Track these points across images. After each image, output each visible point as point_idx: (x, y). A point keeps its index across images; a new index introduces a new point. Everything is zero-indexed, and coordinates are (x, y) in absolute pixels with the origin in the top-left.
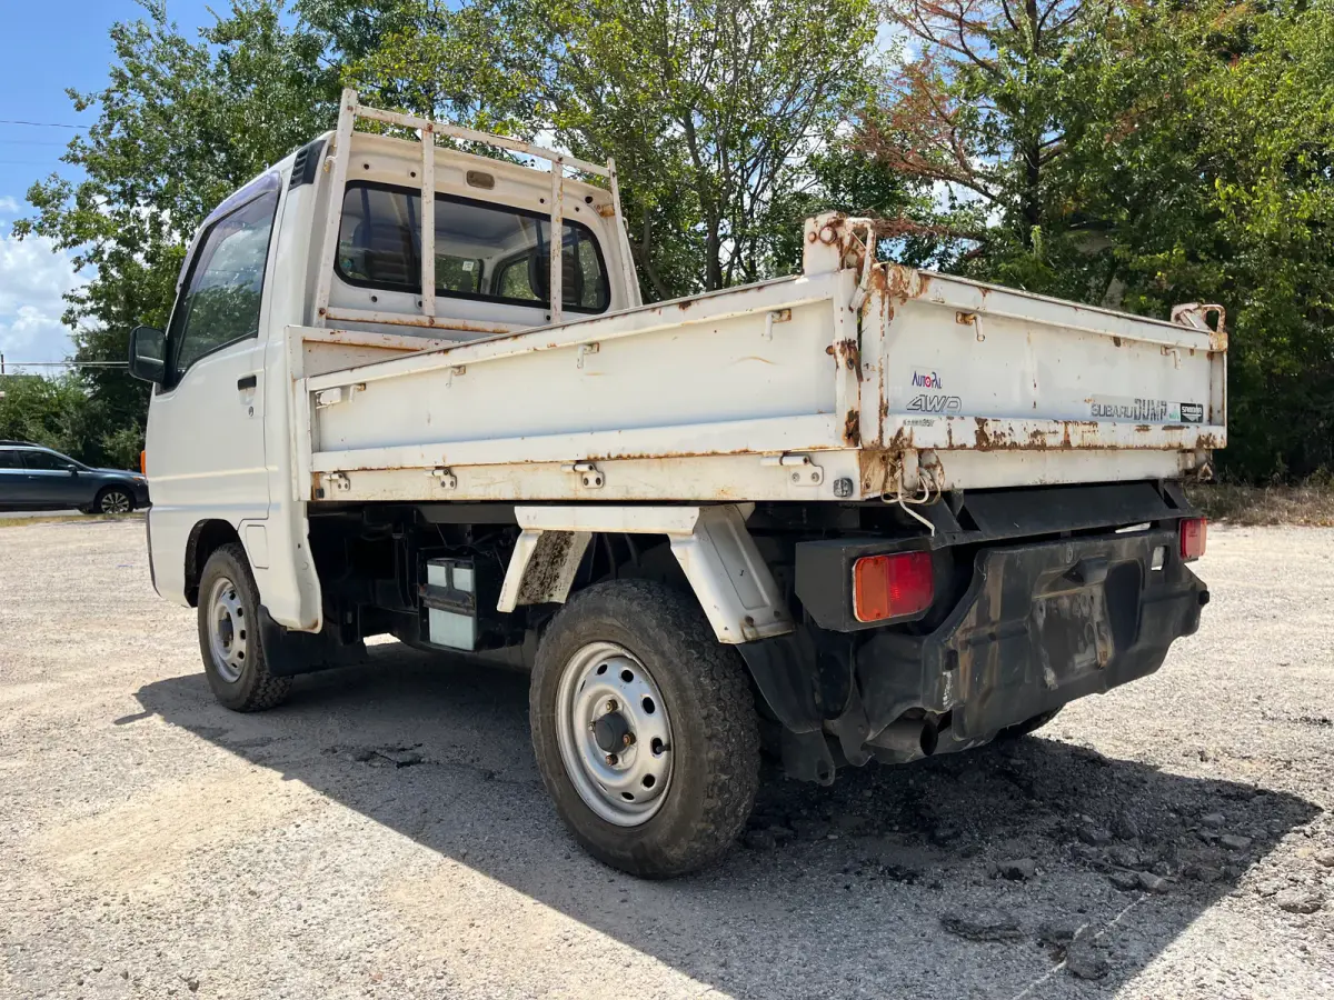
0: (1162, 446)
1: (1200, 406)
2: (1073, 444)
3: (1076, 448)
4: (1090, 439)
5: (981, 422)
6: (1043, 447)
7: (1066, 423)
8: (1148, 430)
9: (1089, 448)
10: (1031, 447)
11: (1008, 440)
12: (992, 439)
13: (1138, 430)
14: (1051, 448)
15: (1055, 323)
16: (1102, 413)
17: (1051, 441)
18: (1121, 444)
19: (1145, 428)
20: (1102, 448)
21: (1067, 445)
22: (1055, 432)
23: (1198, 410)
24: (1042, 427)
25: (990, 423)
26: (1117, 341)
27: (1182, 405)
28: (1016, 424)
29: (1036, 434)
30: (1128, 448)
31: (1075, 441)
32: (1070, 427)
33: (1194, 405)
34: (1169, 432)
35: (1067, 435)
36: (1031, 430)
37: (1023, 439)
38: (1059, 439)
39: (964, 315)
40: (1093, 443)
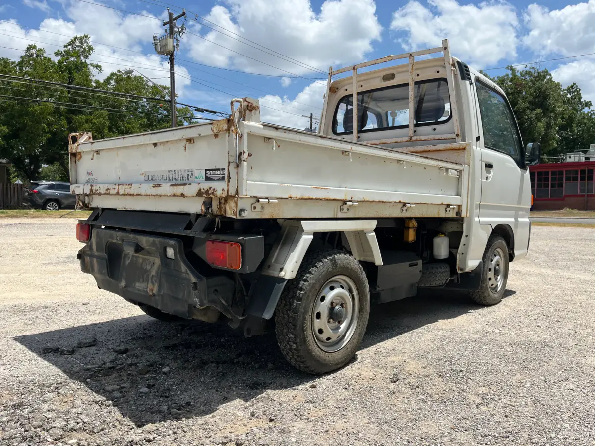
0: (168, 195)
1: (223, 169)
2: (121, 194)
3: (121, 195)
4: (128, 191)
5: (92, 186)
6: (109, 194)
7: (119, 185)
8: (160, 187)
9: (127, 195)
10: (105, 194)
11: (98, 192)
12: (94, 191)
13: (154, 187)
14: (112, 195)
15: (127, 145)
16: (150, 179)
17: (112, 192)
18: (143, 193)
19: (158, 186)
20: (133, 195)
21: (118, 193)
22: (114, 189)
23: (221, 172)
24: (110, 187)
25: (94, 186)
26: (155, 145)
27: (206, 170)
28: (101, 186)
29: (107, 190)
30: (147, 195)
31: (121, 192)
32: (120, 187)
33: (219, 170)
34: (175, 187)
35: (119, 190)
36: (106, 188)
37: (103, 191)
38: (115, 191)
39: (98, 151)
40: (129, 193)
